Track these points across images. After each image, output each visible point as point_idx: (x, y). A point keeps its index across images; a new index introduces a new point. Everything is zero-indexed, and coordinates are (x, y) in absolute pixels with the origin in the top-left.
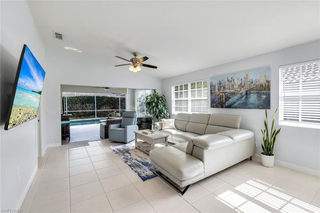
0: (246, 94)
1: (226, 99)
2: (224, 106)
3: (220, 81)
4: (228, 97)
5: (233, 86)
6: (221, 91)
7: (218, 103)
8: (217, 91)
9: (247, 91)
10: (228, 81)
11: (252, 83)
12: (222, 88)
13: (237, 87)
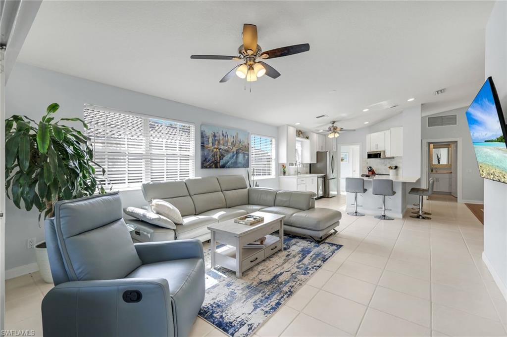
0: (237, 153)
1: (220, 157)
2: (218, 166)
3: (214, 133)
4: (222, 155)
5: (227, 142)
6: (216, 146)
7: (212, 162)
8: (211, 145)
9: (237, 150)
10: (223, 135)
11: (240, 143)
12: (217, 143)
13: (230, 144)
